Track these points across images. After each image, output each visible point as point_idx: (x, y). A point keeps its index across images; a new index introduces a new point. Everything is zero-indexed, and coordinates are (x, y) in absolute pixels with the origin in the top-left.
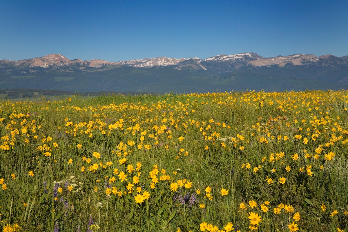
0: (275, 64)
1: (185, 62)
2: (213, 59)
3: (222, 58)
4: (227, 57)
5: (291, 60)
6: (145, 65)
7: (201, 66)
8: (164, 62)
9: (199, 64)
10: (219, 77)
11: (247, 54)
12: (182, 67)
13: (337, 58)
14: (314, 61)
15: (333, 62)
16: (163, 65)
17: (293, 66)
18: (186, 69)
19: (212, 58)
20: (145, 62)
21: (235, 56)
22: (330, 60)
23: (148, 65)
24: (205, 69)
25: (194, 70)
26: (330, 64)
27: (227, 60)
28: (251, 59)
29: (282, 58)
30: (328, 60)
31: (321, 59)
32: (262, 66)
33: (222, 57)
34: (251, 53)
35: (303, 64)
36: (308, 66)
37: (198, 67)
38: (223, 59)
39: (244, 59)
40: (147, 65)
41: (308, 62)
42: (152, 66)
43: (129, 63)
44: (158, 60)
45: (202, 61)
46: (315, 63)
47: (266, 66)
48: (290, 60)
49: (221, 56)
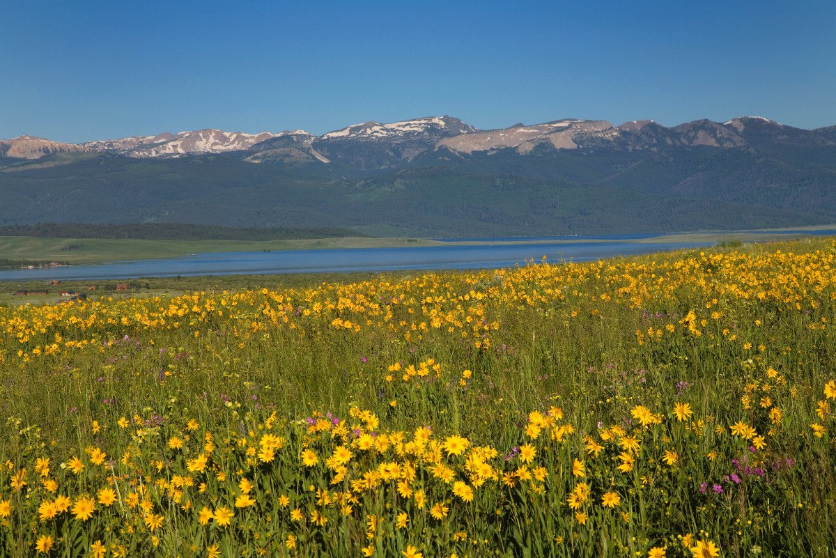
0: (508, 146)
1: (271, 142)
2: (345, 133)
3: (369, 131)
4: (382, 129)
5: (548, 136)
6: (163, 152)
7: (314, 152)
8: (214, 144)
9: (309, 149)
11: (434, 121)
12: (264, 155)
13: (665, 129)
14: (608, 137)
15: (654, 139)
16: (211, 151)
17: (555, 150)
18: (275, 160)
19: (342, 130)
20: (162, 143)
21: (404, 126)
22: (647, 134)
23: (172, 151)
24: (326, 161)
25: (295, 162)
26: (646, 144)
27: (381, 135)
28: (446, 134)
29: (526, 131)
30: (643, 136)
31: (624, 133)
32: (474, 152)
33: (368, 129)
34: (445, 116)
35: (578, 147)
36: (591, 152)
37: (306, 155)
38: (372, 133)
39: (426, 134)
40: (168, 151)
41: (592, 140)
42: (182, 155)
43: (117, 145)
44: (198, 137)
45: (316, 139)
46: (608, 141)
47: (486, 152)
48: (547, 134)
49: (365, 127)
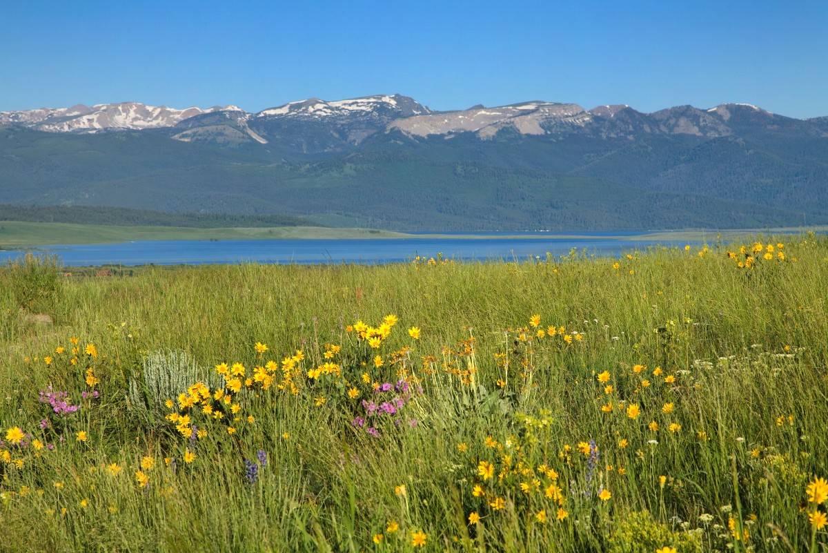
0: (468, 129)
1: (200, 119)
2: (284, 111)
3: (311, 109)
4: (325, 108)
5: (512, 120)
6: (76, 126)
7: (250, 132)
8: (135, 119)
9: (244, 127)
10: (308, 166)
11: (384, 99)
12: (195, 134)
13: (641, 114)
14: (579, 122)
15: (631, 127)
16: (131, 127)
17: (520, 136)
18: (206, 139)
19: (281, 107)
20: (76, 117)
21: (350, 105)
22: (623, 121)
23: (87, 125)
24: (263, 142)
25: (229, 142)
26: (621, 131)
27: (325, 114)
28: (397, 115)
29: (488, 113)
30: (618, 122)
31: (596, 119)
32: (430, 136)
33: (310, 107)
34: (397, 95)
35: (546, 132)
36: (561, 138)
37: (242, 135)
38: (315, 111)
39: (375, 113)
40: (82, 126)
41: (562, 125)
42: (99, 130)
43: (24, 117)
44: (116, 110)
45: (251, 117)
46: (579, 128)
47: (442, 135)
48: (511, 117)
49: (307, 104)
